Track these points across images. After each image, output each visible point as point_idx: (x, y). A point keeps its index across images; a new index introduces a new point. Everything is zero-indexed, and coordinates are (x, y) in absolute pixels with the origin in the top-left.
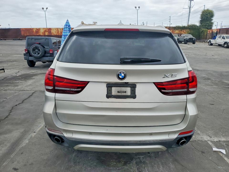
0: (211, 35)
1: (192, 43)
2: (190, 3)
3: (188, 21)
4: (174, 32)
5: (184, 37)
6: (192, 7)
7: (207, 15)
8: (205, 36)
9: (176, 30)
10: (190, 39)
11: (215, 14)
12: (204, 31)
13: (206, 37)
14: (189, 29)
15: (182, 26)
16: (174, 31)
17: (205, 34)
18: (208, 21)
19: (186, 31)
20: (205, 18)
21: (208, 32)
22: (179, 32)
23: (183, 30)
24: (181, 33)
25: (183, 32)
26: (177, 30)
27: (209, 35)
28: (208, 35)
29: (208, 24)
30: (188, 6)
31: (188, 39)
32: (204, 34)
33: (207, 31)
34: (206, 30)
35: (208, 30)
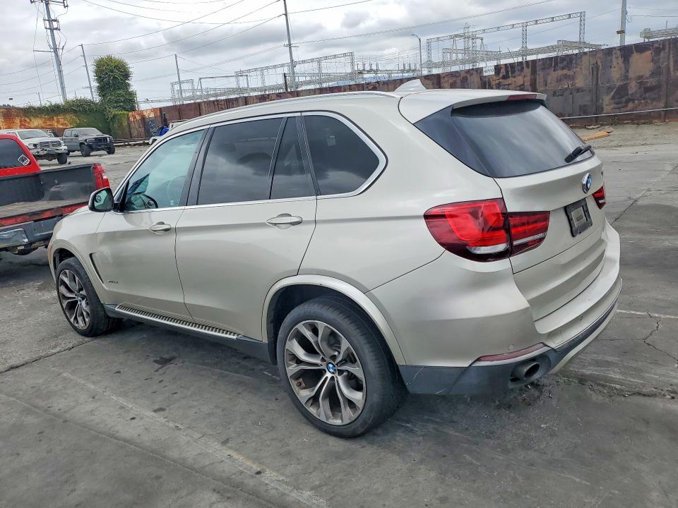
0: (141, 126)
1: (105, 152)
2: (50, 37)
3: (63, 88)
4: (29, 123)
5: (77, 136)
6: (61, 47)
7: (112, 71)
8: (127, 129)
9: (32, 118)
10: (98, 140)
11: (131, 70)
12: (118, 117)
13: (128, 133)
14: (75, 112)
15: (48, 104)
16: (25, 121)
17: (125, 124)
18: (119, 89)
19: (65, 119)
20: (111, 82)
21: (132, 119)
22: (44, 123)
23: (57, 115)
24: (50, 125)
25: (58, 122)
26: (36, 117)
27: (137, 126)
28: (131, 126)
29: (123, 96)
30: (49, 45)
31: (91, 141)
32: (121, 124)
33: (128, 115)
34: (123, 112)
35: (130, 114)
